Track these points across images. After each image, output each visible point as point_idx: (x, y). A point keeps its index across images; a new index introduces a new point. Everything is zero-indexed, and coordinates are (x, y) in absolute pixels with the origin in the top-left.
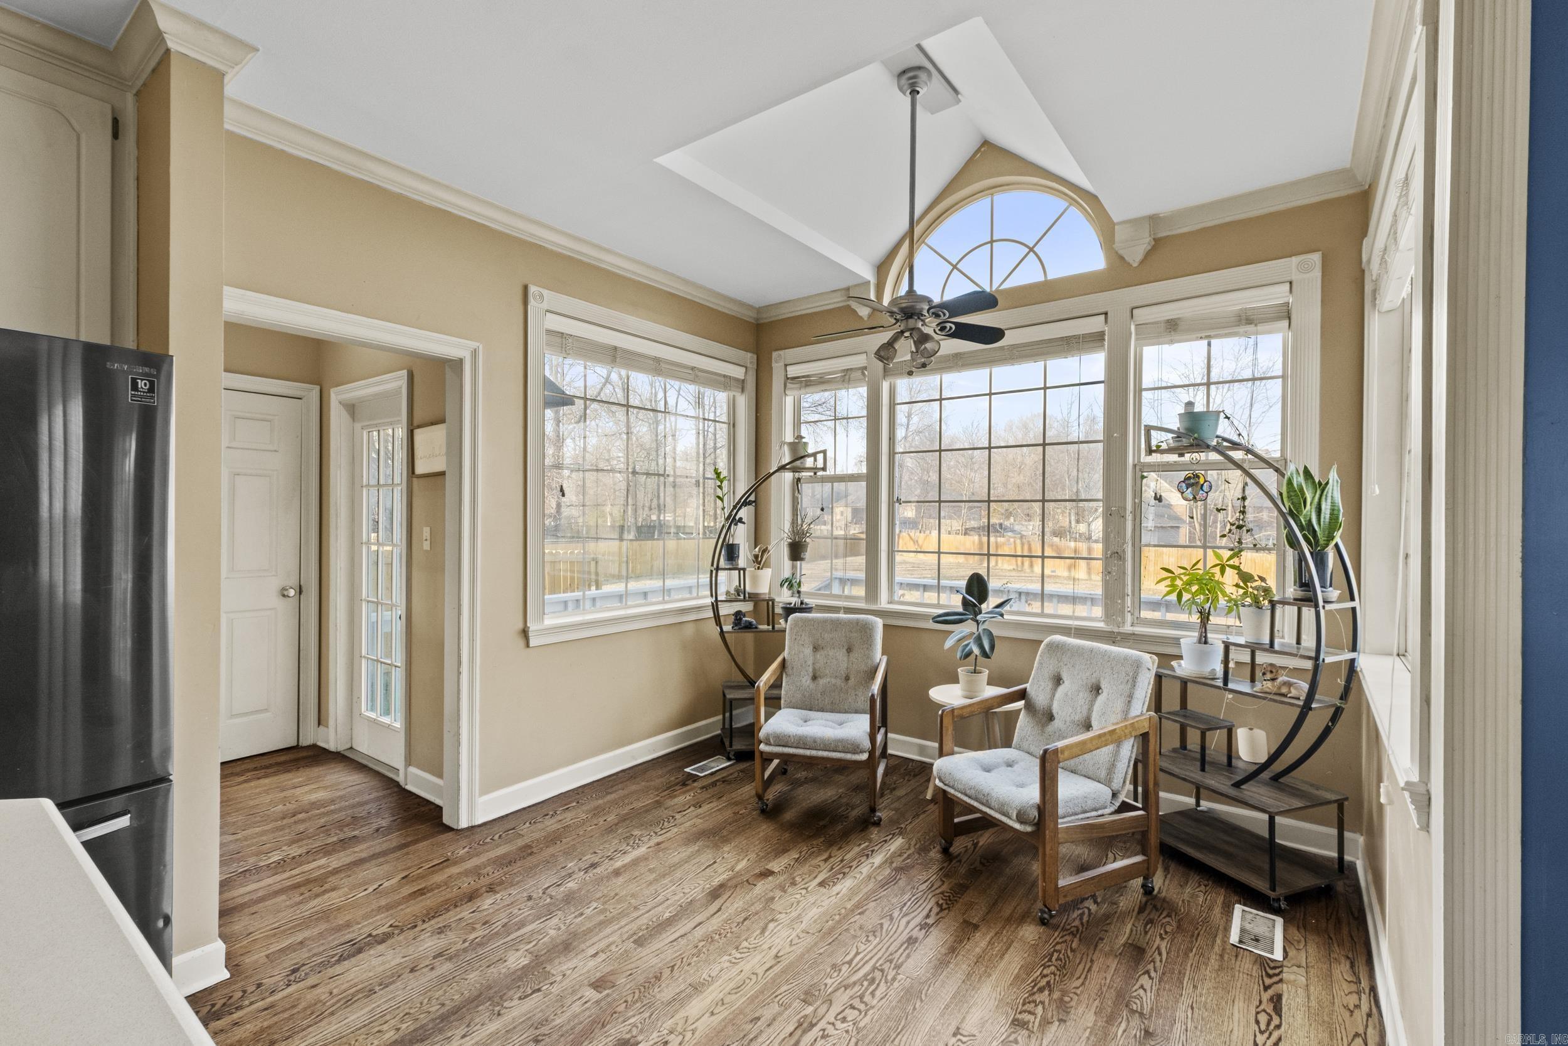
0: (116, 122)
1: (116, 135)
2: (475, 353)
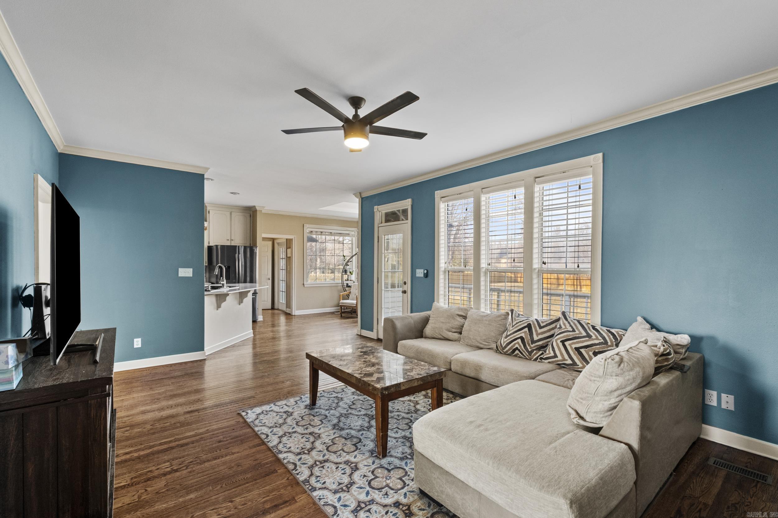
0: (250, 215)
1: (250, 217)
2: (295, 237)
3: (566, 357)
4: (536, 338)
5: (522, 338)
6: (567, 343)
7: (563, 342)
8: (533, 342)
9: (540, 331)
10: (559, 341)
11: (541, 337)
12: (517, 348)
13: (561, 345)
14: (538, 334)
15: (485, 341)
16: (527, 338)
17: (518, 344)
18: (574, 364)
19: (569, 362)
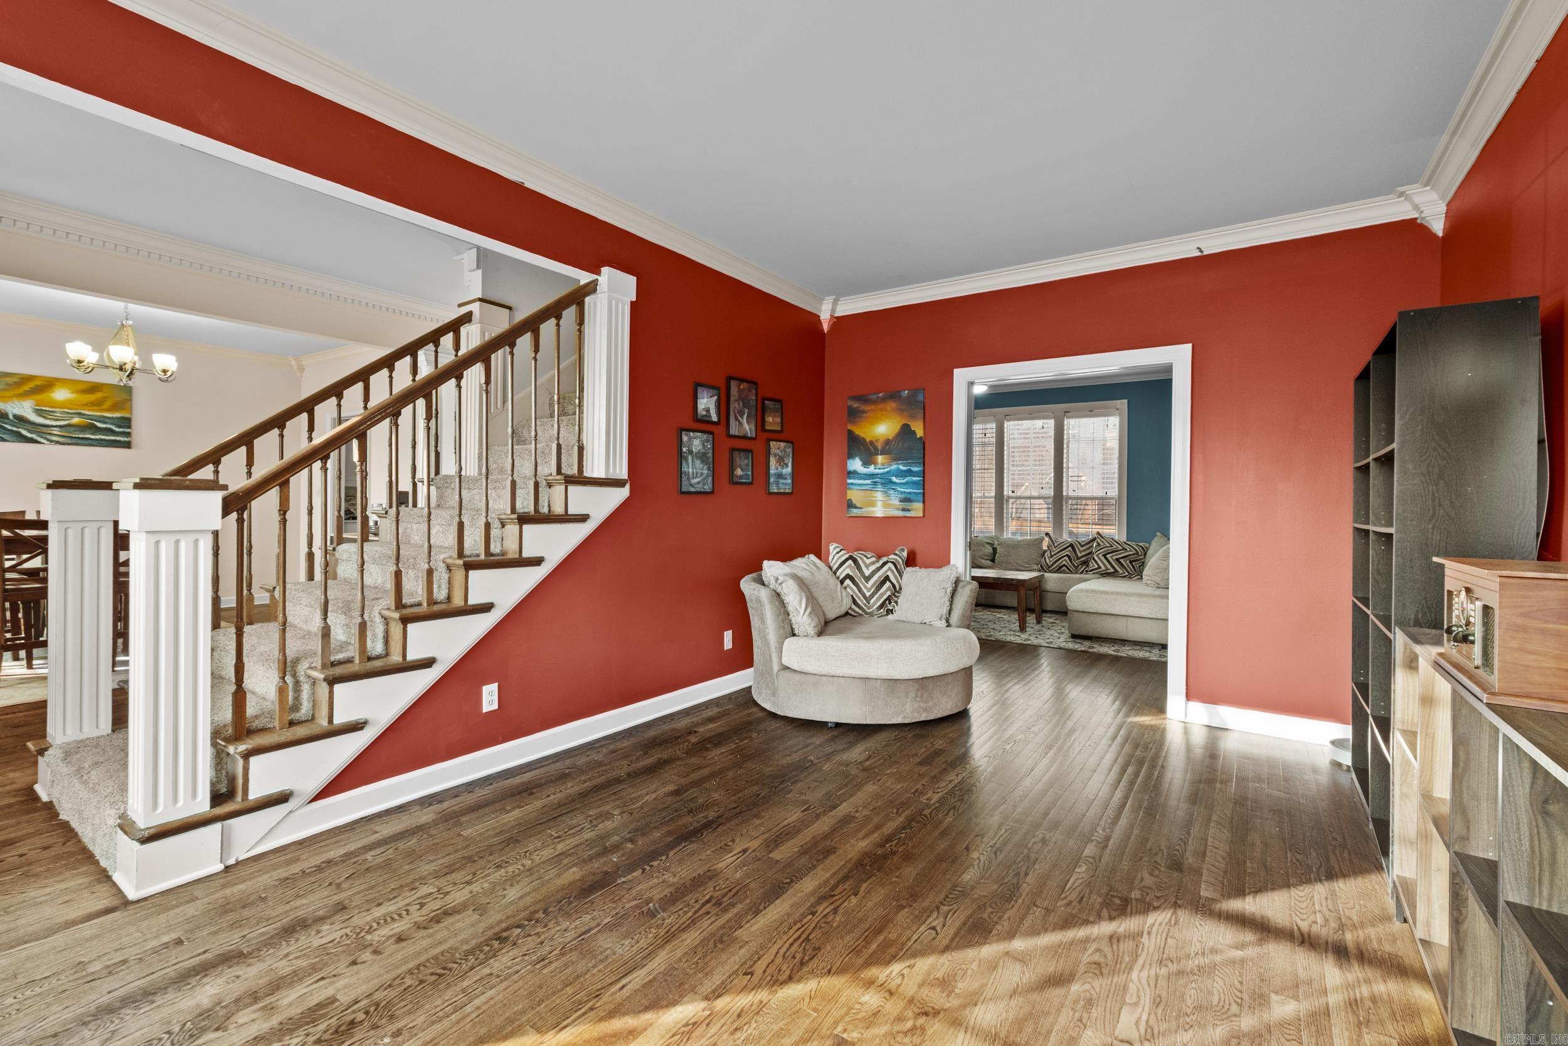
3: (1109, 566)
4: (1079, 555)
5: (1067, 555)
6: (1108, 556)
7: (1104, 556)
8: (1078, 558)
9: (1082, 549)
10: (1100, 556)
11: (1083, 554)
12: (1064, 565)
13: (1103, 558)
14: (1081, 552)
15: (1026, 563)
16: (1073, 555)
17: (1065, 561)
18: (1116, 571)
19: (1112, 570)
